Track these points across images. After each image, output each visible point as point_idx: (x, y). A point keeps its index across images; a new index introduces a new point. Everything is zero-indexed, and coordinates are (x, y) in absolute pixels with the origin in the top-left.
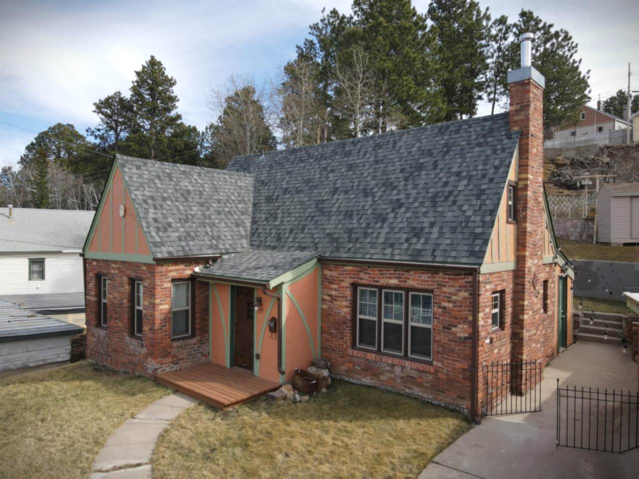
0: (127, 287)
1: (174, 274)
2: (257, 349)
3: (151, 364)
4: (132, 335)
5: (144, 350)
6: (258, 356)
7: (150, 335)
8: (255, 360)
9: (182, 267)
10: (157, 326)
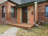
0: (1, 9)
1: (11, 5)
2: (28, 18)
3: (7, 22)
4: (3, 17)
5: (5, 20)
6: (29, 20)
7: (6, 16)
8: (28, 20)
9: (12, 4)
10: (8, 14)
